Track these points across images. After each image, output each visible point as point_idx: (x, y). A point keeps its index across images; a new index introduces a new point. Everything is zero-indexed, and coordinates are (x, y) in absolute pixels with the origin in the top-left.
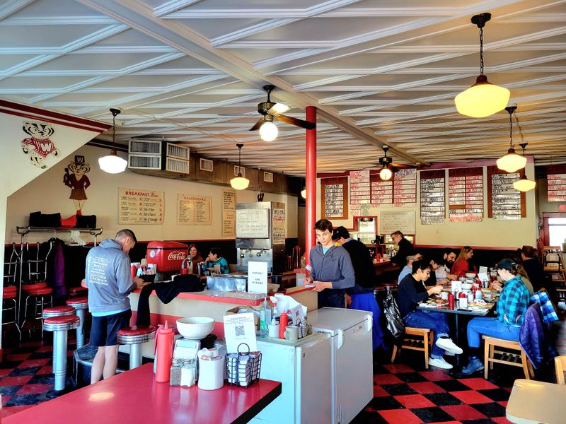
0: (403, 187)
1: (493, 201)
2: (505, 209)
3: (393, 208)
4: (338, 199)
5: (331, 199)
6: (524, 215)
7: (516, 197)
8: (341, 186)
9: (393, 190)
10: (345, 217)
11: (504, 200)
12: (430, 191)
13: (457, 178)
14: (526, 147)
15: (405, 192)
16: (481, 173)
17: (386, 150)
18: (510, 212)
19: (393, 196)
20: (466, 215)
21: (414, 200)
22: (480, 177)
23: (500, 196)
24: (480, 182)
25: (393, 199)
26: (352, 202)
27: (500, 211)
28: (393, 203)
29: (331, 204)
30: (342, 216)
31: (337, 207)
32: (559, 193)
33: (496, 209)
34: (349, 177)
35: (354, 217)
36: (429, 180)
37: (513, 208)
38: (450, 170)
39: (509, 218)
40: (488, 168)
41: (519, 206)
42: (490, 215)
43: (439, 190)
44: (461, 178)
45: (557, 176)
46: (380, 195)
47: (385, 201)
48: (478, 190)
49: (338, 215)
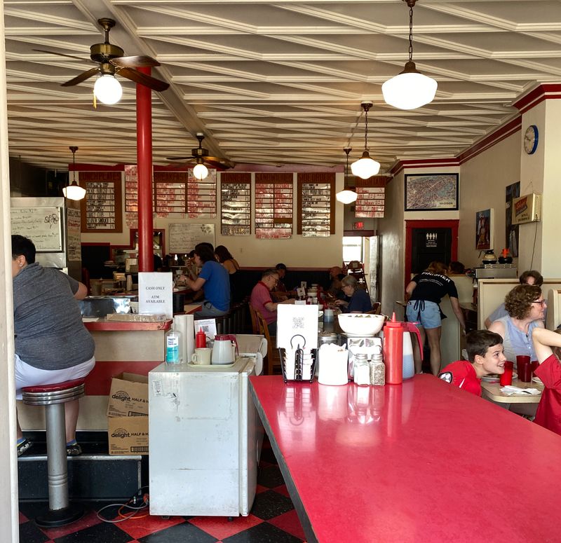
0: (200, 192)
1: (303, 215)
2: (315, 225)
3: (186, 219)
4: (107, 203)
5: (96, 203)
6: (333, 232)
7: (326, 211)
8: (111, 185)
9: (186, 195)
10: (118, 229)
11: (314, 214)
12: (233, 199)
13: (265, 185)
14: (350, 153)
15: (203, 198)
16: (291, 182)
17: (200, 139)
18: (319, 228)
19: (186, 203)
20: (274, 230)
21: (214, 210)
22: (290, 186)
23: (309, 210)
24: (288, 191)
25: (186, 207)
26: (128, 208)
27: (310, 227)
28: (186, 212)
29: (97, 211)
30: (113, 227)
31: (106, 215)
32: (366, 208)
33: (305, 225)
34: (123, 173)
35: (131, 230)
36: (232, 185)
37: (323, 224)
38: (256, 174)
39: (318, 234)
40: (299, 175)
41: (329, 221)
42: (300, 231)
43: (243, 198)
44: (269, 186)
45: (365, 189)
46: (169, 201)
47: (176, 210)
48: (288, 201)
49: (108, 227)
